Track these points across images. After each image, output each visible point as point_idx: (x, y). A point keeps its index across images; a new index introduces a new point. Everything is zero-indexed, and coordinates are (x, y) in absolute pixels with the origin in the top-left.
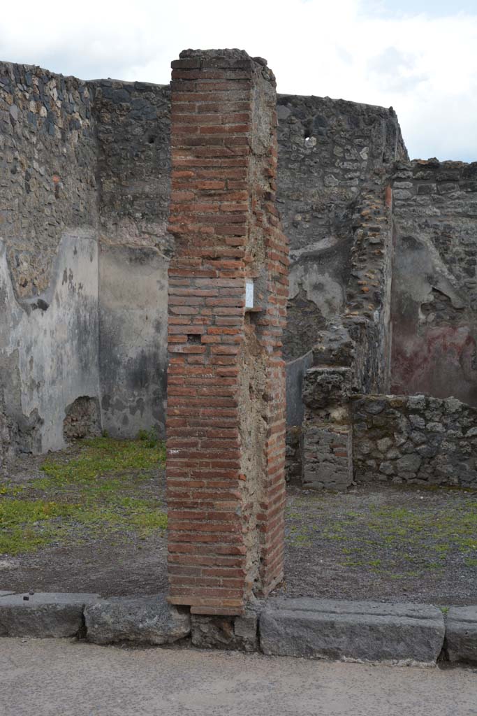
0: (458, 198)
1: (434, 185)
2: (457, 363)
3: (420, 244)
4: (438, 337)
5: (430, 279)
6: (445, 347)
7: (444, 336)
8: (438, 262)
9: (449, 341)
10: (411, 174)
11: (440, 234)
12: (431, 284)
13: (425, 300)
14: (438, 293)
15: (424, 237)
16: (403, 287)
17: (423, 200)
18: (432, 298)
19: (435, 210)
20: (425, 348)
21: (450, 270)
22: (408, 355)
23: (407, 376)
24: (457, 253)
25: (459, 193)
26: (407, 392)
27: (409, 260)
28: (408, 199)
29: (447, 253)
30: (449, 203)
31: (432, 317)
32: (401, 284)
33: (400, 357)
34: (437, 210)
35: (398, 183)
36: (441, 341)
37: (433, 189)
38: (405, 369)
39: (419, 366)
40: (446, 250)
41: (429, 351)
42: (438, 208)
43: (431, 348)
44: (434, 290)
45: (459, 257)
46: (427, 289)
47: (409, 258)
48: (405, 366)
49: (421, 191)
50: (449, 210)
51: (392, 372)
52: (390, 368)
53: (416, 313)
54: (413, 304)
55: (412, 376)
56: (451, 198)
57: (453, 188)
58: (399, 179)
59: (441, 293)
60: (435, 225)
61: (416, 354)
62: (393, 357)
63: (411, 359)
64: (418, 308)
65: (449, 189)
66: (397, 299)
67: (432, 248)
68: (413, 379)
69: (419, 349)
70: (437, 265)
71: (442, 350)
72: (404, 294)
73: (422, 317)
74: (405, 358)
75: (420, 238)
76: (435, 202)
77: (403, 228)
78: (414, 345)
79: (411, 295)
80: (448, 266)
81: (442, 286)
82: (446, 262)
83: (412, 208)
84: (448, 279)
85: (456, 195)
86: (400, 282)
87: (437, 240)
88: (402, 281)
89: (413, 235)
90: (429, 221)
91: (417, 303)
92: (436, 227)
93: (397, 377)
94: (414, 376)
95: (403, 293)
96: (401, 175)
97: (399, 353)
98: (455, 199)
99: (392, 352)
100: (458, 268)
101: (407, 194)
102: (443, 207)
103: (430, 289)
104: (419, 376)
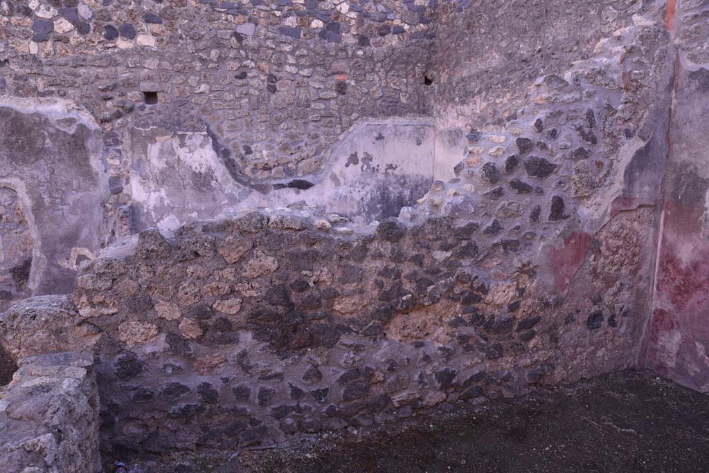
16: (685, 156)
22: (683, 266)
23: (679, 298)
26: (677, 323)
27: (698, 110)
32: (682, 150)
33: (670, 267)
38: (678, 288)
39: (699, 286)
47: (696, 107)
48: (677, 283)
52: (656, 282)
53: (702, 196)
54: (698, 184)
55: (687, 300)
61: (696, 266)
62: (661, 265)
63: (688, 274)
64: (704, 192)
66: (674, 175)
68: (688, 305)
69: (700, 258)
72: (687, 166)
74: (679, 271)
77: (692, 58)
78: (693, 251)
79: (696, 169)
86: (680, 147)
88: (684, 145)
93: (664, 297)
94: (690, 302)
95: (685, 165)
97: (671, 261)
99: (661, 257)
104: (699, 302)
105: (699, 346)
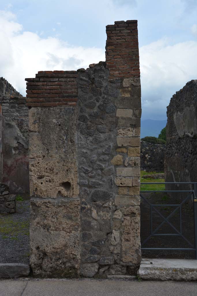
0: (25, 110)
1: (17, 105)
2: (26, 168)
3: (12, 126)
4: (19, 159)
5: (16, 138)
6: (22, 163)
7: (22, 159)
8: (19, 132)
9: (23, 160)
10: (8, 101)
11: (19, 122)
12: (16, 140)
13: (15, 146)
14: (19, 144)
15: (14, 123)
16: (7, 141)
17: (13, 110)
18: (17, 145)
19: (17, 114)
20: (15, 163)
21: (24, 135)
23: (9, 173)
24: (26, 129)
25: (25, 108)
26: (9, 179)
27: (9, 132)
28: (8, 110)
29: (22, 129)
30: (22, 111)
31: (17, 152)
33: (6, 167)
34: (18, 114)
35: (4, 104)
36: (21, 160)
37: (16, 107)
39: (13, 170)
40: (22, 128)
41: (17, 164)
42: (18, 113)
43: (17, 163)
44: (18, 142)
45: (26, 131)
46: (15, 142)
47: (8, 131)
48: (8, 170)
49: (12, 107)
50: (22, 114)
51: (3, 172)
52: (2, 171)
53: (11, 151)
54: (10, 148)
56: (23, 110)
57: (23, 106)
58: (4, 103)
59: (21, 144)
60: (18, 119)
61: (12, 165)
62: (3, 167)
63: (10, 167)
64: (12, 149)
65: (22, 107)
66: (4, 146)
67: (17, 127)
70: (19, 133)
71: (21, 164)
72: (7, 144)
73: (14, 152)
74: (8, 167)
75: (13, 124)
76: (17, 111)
77: (6, 120)
78: (11, 162)
79: (9, 144)
80: (22, 134)
81: (21, 141)
82: (22, 132)
83: (9, 113)
84: (23, 139)
85: (25, 109)
87: (18, 124)
88: (6, 139)
89: (10, 123)
90: (15, 118)
91: (12, 147)
92: (18, 120)
93: (5, 174)
94: (11, 174)
95: (7, 143)
96: (4, 101)
97: (6, 165)
98: (24, 110)
99: (3, 165)
100: (26, 134)
101: (7, 108)
102: (20, 113)
103: (16, 142)
104: (13, 173)
105: (14, 183)
